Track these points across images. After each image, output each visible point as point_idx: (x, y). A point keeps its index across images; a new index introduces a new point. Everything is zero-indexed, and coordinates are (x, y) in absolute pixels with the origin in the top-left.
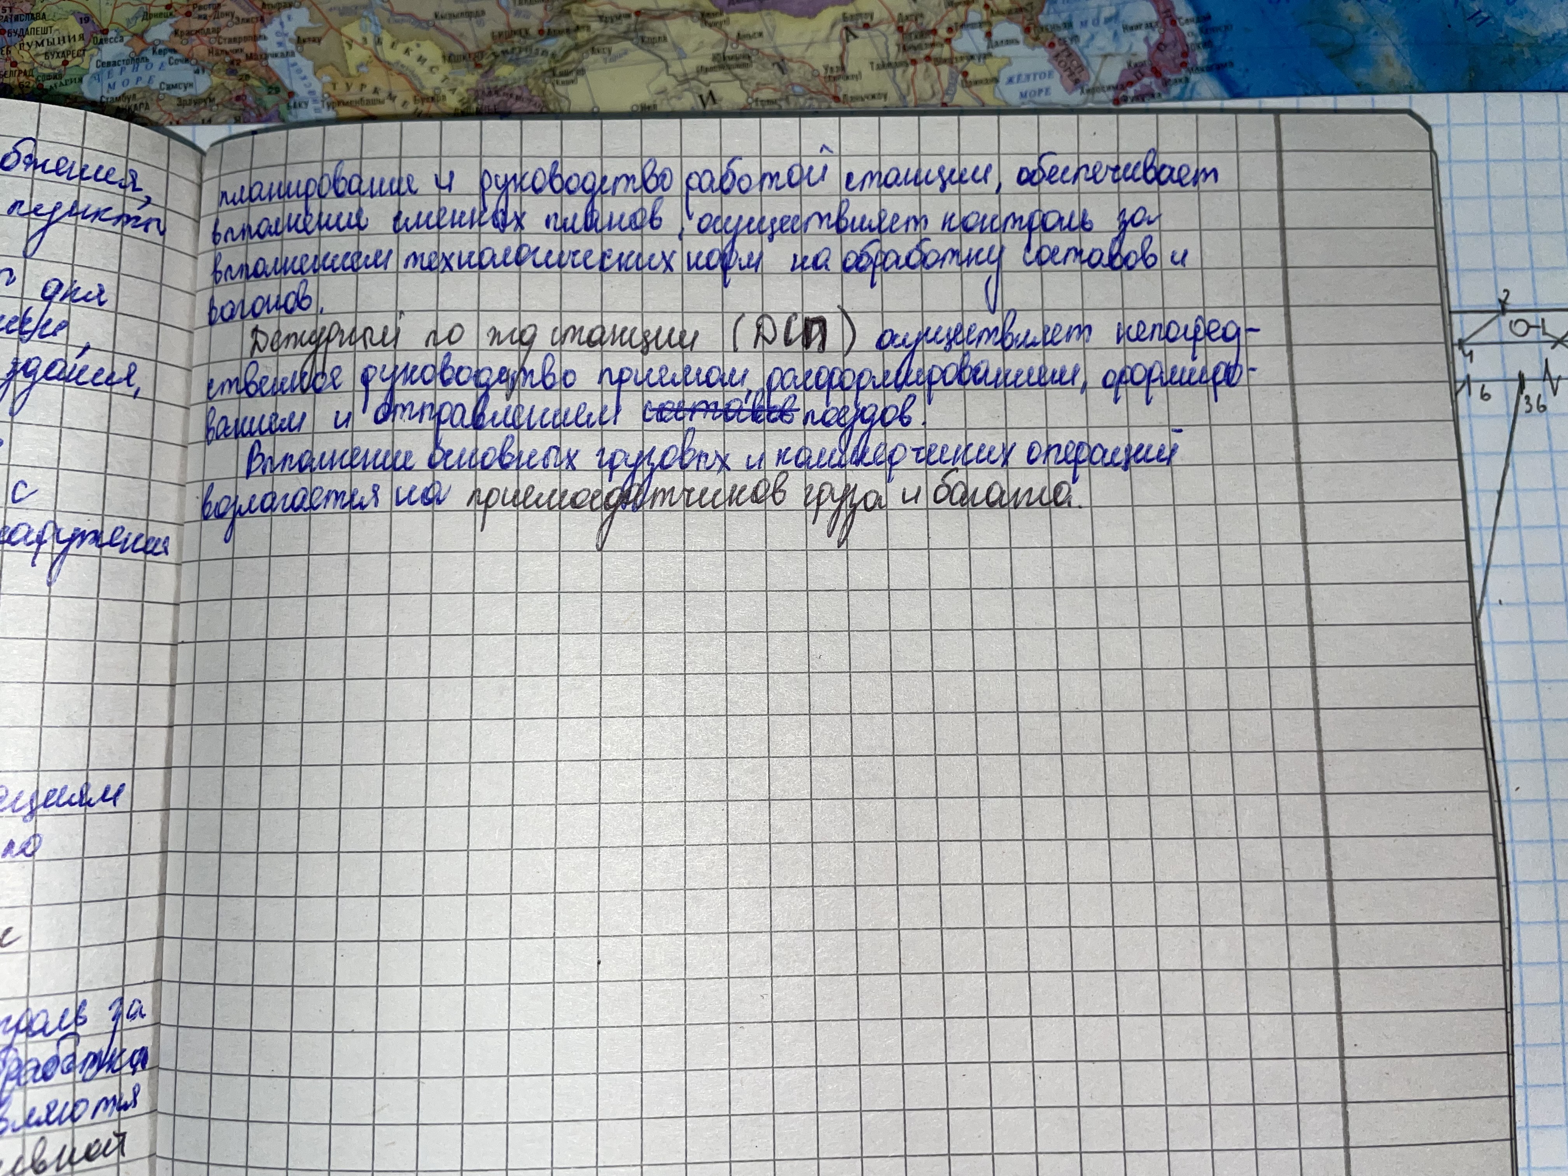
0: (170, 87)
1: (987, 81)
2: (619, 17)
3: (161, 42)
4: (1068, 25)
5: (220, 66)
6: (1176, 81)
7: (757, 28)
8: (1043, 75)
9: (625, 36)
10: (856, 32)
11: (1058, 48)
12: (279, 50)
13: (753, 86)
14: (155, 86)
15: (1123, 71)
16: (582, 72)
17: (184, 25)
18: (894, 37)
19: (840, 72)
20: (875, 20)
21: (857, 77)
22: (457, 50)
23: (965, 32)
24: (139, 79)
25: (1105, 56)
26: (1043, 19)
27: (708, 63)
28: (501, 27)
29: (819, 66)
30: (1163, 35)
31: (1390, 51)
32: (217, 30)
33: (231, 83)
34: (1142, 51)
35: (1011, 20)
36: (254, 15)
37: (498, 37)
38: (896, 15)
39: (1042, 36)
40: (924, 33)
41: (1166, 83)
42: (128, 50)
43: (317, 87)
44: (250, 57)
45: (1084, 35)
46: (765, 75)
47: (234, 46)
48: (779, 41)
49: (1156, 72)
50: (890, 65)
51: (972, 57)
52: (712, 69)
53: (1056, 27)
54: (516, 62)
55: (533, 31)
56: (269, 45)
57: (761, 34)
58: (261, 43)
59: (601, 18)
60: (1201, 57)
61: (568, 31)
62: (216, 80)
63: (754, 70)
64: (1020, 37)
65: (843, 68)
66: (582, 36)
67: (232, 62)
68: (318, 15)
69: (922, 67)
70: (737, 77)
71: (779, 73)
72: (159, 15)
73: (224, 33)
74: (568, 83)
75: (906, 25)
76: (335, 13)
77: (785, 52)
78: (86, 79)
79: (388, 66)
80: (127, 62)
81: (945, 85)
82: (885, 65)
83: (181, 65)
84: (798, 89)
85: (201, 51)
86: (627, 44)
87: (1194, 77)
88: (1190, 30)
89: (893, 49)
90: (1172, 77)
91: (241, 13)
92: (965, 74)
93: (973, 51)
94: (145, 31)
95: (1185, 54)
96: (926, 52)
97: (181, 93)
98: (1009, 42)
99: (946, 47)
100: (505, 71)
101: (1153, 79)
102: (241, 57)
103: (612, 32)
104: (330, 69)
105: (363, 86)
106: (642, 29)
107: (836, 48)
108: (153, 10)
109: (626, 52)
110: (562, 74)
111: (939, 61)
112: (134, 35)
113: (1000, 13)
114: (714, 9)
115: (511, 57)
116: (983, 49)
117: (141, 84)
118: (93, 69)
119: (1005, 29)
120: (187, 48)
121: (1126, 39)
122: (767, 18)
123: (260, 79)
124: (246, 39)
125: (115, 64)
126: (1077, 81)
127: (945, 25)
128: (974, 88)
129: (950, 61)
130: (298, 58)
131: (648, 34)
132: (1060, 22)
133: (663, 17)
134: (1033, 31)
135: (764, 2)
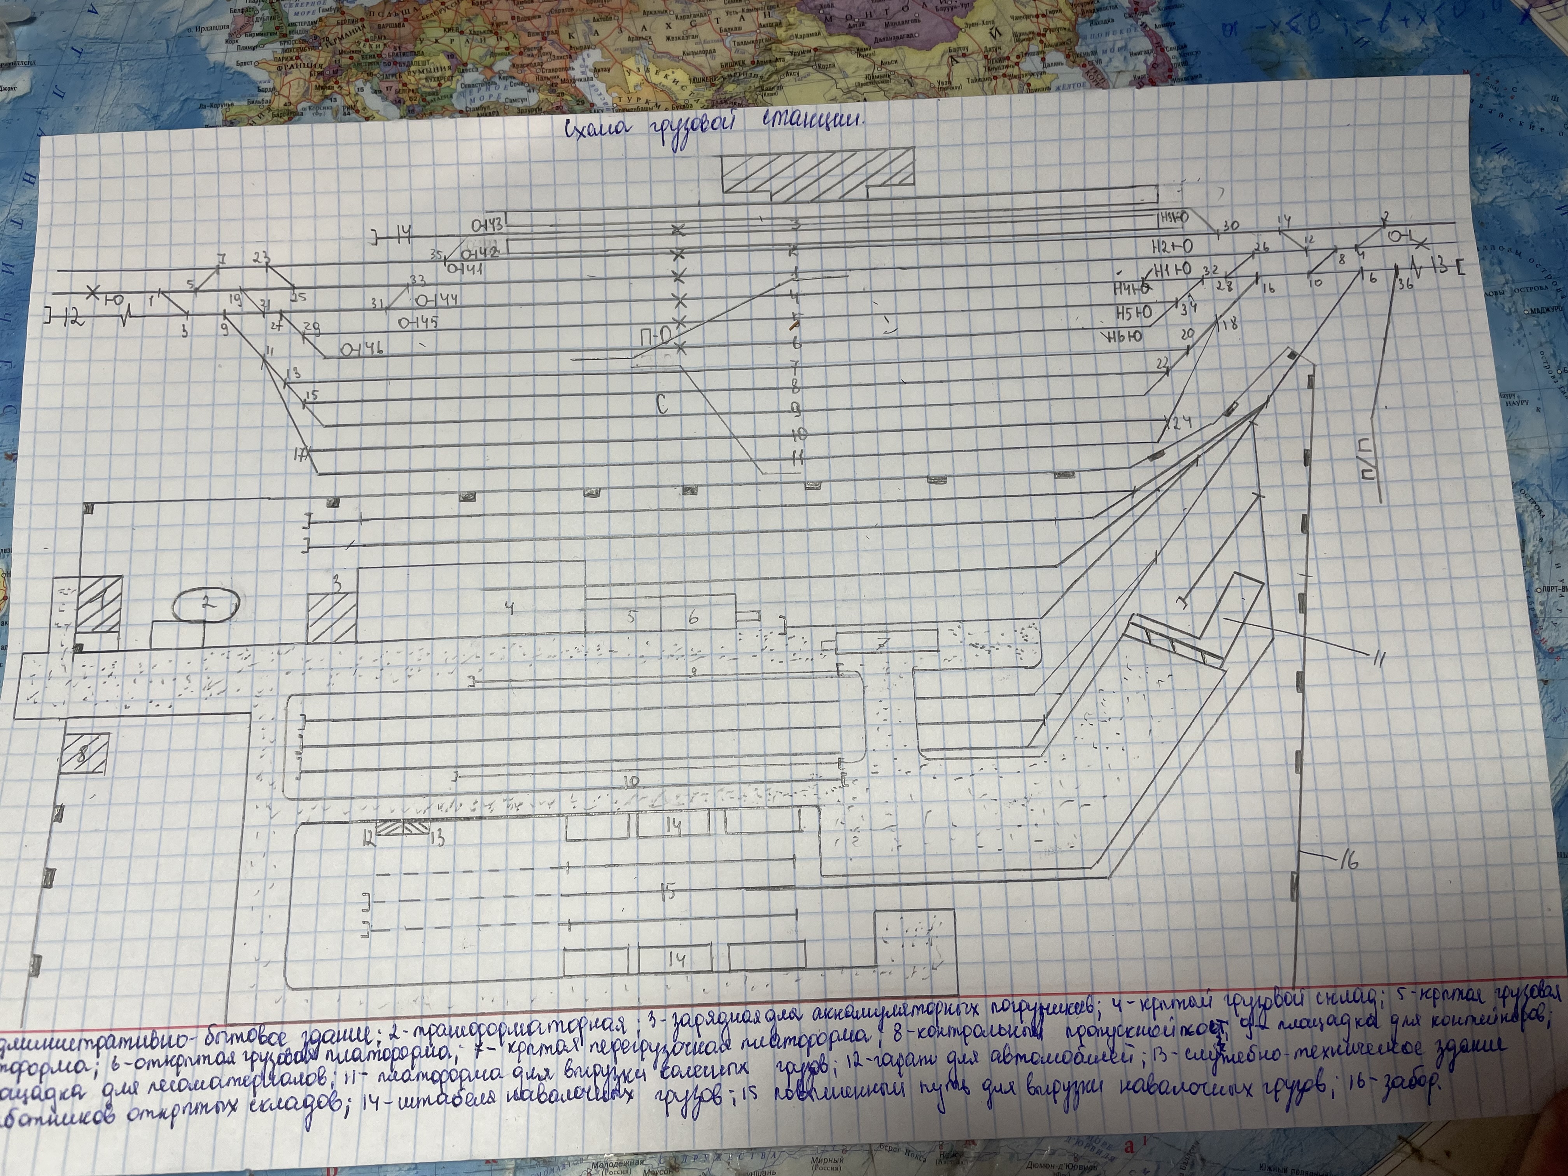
0: (512, 101)
1: (1043, 90)
2: (803, 52)
3: (504, 72)
4: (1094, 53)
5: (544, 87)
7: (894, 58)
8: (1079, 86)
9: (807, 64)
10: (958, 59)
11: (1089, 67)
12: (584, 76)
13: (893, 95)
14: (502, 100)
15: (1131, 82)
16: (780, 88)
17: (519, 60)
18: (984, 62)
19: (948, 86)
20: (970, 51)
21: (960, 88)
22: (699, 75)
23: (1028, 58)
24: (491, 96)
25: (1119, 72)
26: (1078, 49)
27: (863, 81)
28: (728, 60)
29: (934, 81)
30: (1156, 58)
31: (1303, 65)
32: (541, 64)
33: (552, 98)
34: (1142, 69)
35: (1058, 50)
36: (565, 54)
37: (725, 66)
38: (983, 48)
39: (1078, 60)
40: (1001, 59)
42: (481, 77)
43: (609, 100)
44: (563, 81)
45: (1105, 59)
46: (900, 87)
47: (553, 74)
48: (908, 65)
49: (1152, 82)
50: (980, 80)
51: (1033, 74)
52: (865, 84)
53: (1086, 54)
54: (737, 82)
55: (748, 62)
56: (576, 73)
57: (896, 62)
58: (571, 72)
59: (791, 53)
60: (1180, 72)
61: (770, 61)
62: (542, 96)
63: (892, 85)
64: (1064, 61)
65: (950, 82)
66: (780, 65)
67: (552, 85)
68: (607, 54)
69: (1000, 81)
70: (881, 89)
71: (909, 86)
72: (502, 54)
73: (545, 66)
74: (772, 95)
75: (990, 54)
76: (619, 52)
77: (913, 72)
78: (455, 96)
79: (654, 86)
80: (482, 84)
82: (977, 81)
83: (518, 87)
84: (921, 96)
85: (531, 77)
86: (810, 69)
88: (1173, 54)
89: (982, 70)
91: (556, 53)
92: (1029, 85)
93: (1034, 70)
94: (493, 64)
95: (1170, 70)
96: (1004, 71)
97: (519, 105)
98: (1056, 64)
99: (1016, 68)
100: (731, 88)
101: (1150, 87)
102: (559, 81)
103: (799, 62)
104: (617, 89)
105: (639, 99)
106: (818, 60)
107: (945, 70)
108: (497, 51)
109: (809, 75)
110: (769, 90)
111: (1011, 77)
112: (485, 67)
113: (1050, 45)
114: (866, 46)
115: (733, 78)
116: (1041, 70)
117: (492, 99)
118: (459, 89)
119: (1054, 56)
120: (521, 76)
121: (1131, 61)
122: (900, 52)
123: (571, 95)
124: (561, 69)
125: (474, 86)
127: (1015, 54)
129: (1019, 77)
130: (595, 82)
131: (823, 63)
132: (1089, 51)
133: (833, 51)
134: (1072, 57)
135: (897, 41)
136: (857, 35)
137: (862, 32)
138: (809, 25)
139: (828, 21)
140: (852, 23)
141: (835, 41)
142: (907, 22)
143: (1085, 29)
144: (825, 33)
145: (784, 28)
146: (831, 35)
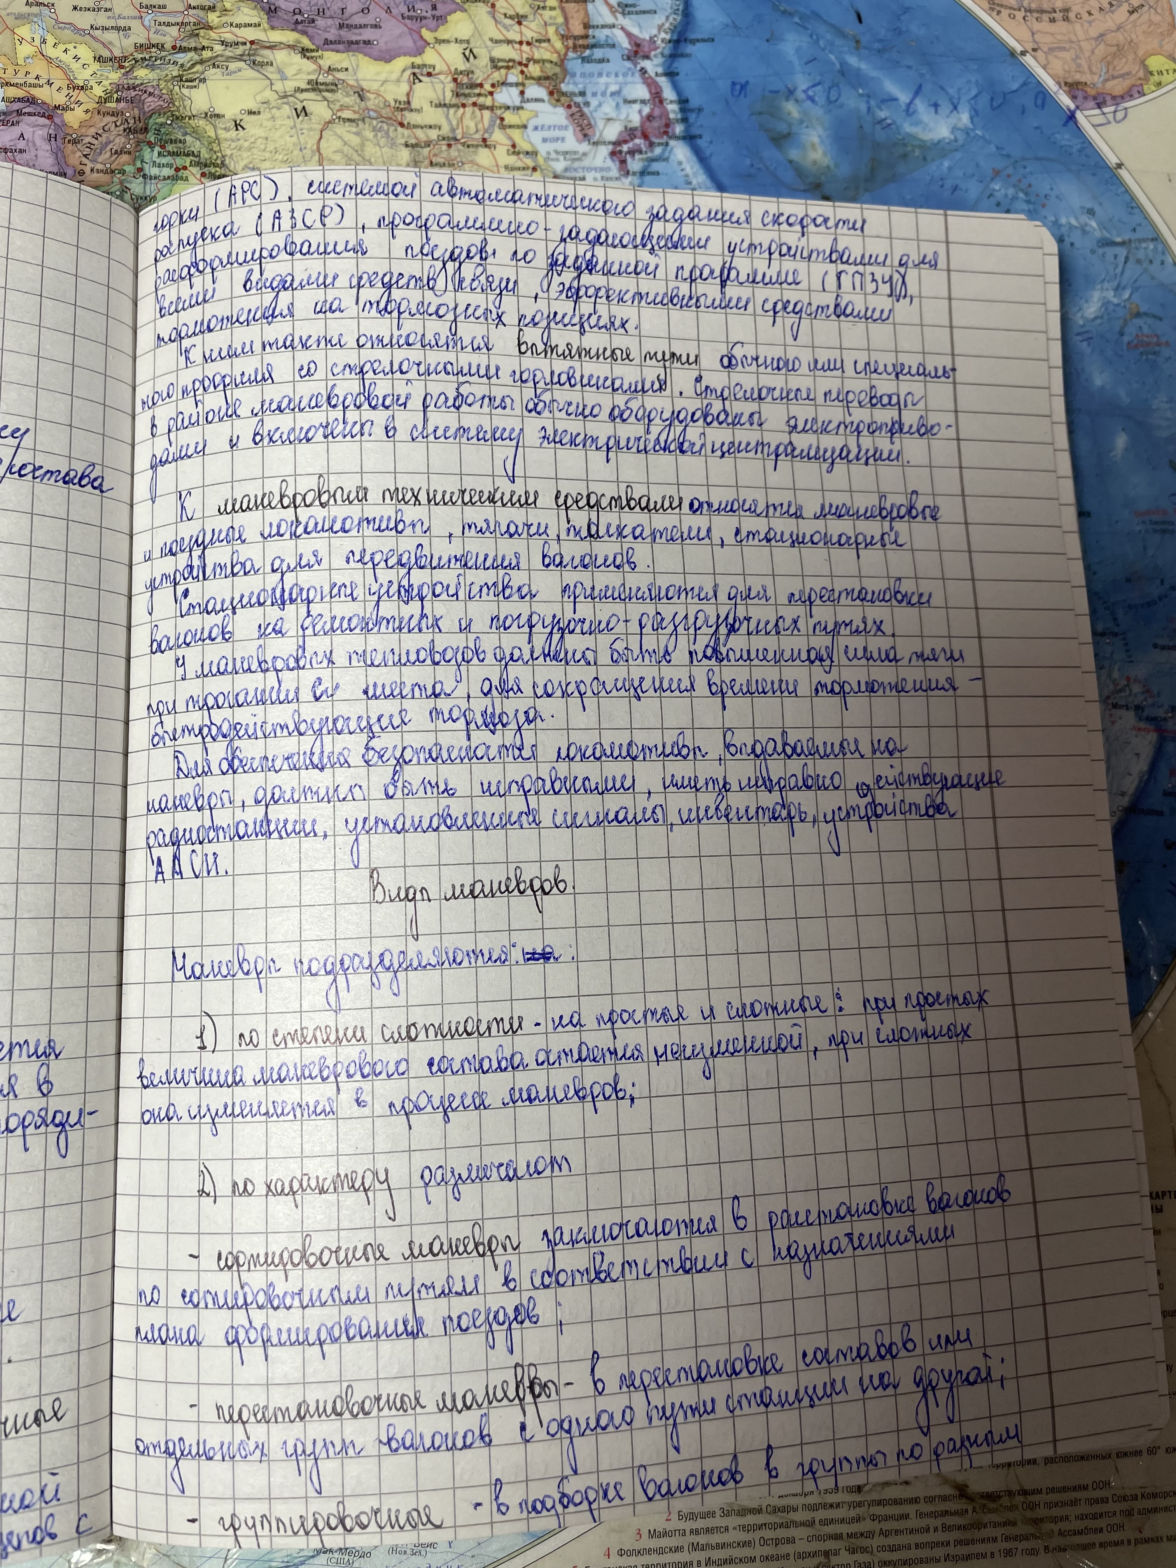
1: (518, 127)
2: (237, 44)
4: (582, 94)
6: (659, 144)
7: (345, 65)
8: (561, 128)
9: (240, 58)
10: (421, 78)
11: (574, 109)
13: (337, 107)
15: (621, 133)
16: (204, 80)
18: (452, 85)
19: (406, 106)
20: (437, 71)
21: (419, 111)
22: (106, 54)
23: (504, 88)
25: (609, 120)
26: (564, 87)
27: (304, 86)
28: (142, 40)
29: (390, 98)
30: (652, 110)
34: (636, 120)
35: (540, 85)
37: (139, 47)
38: (453, 70)
39: (563, 99)
40: (473, 86)
41: (652, 145)
45: (594, 102)
46: (347, 99)
48: (360, 76)
49: (645, 136)
50: (445, 105)
51: (508, 108)
52: (306, 90)
53: (573, 94)
54: (152, 67)
55: (168, 46)
57: (347, 69)
59: (223, 43)
60: (679, 129)
61: (196, 49)
63: (339, 95)
64: (546, 98)
65: (409, 103)
66: (206, 54)
69: (469, 110)
70: (325, 99)
71: (358, 100)
74: (192, 87)
75: (460, 78)
76: (12, 17)
77: (365, 85)
79: (49, 60)
81: (486, 125)
82: (440, 105)
84: (373, 114)
86: (241, 64)
87: (672, 143)
88: (673, 109)
89: (449, 95)
90: (656, 141)
92: (502, 119)
93: (510, 104)
95: (667, 125)
96: (474, 99)
98: (537, 100)
99: (490, 98)
100: (142, 73)
101: (642, 141)
103: (230, 54)
105: (27, 73)
106: (253, 55)
107: (404, 87)
109: (240, 70)
110: (187, 81)
111: (482, 107)
113: (532, 78)
114: (313, 47)
115: (149, 63)
116: (517, 103)
119: (534, 91)
121: (625, 109)
122: (353, 58)
126: (585, 135)
127: (490, 82)
128: (508, 130)
129: (491, 108)
131: (259, 59)
132: (577, 91)
133: (272, 47)
134: (557, 95)
135: (351, 46)
136: (304, 33)
137: (310, 30)
138: (248, 14)
139: (272, 11)
140: (300, 18)
141: (276, 36)
142: (365, 26)
143: (574, 65)
144: (266, 26)
145: (218, 13)
146: (273, 28)
